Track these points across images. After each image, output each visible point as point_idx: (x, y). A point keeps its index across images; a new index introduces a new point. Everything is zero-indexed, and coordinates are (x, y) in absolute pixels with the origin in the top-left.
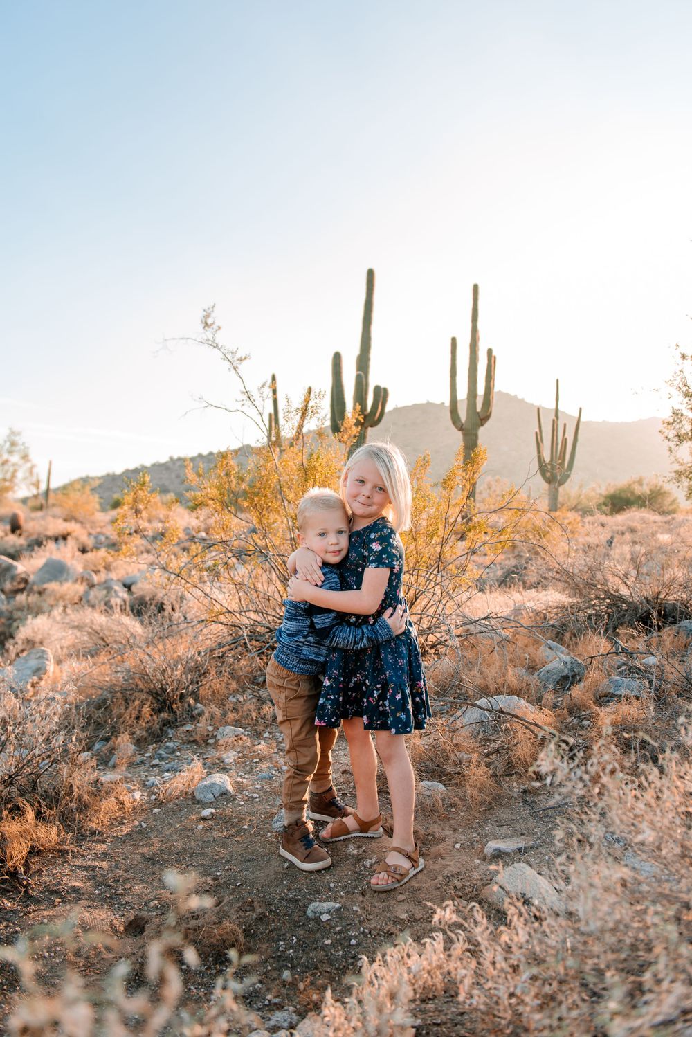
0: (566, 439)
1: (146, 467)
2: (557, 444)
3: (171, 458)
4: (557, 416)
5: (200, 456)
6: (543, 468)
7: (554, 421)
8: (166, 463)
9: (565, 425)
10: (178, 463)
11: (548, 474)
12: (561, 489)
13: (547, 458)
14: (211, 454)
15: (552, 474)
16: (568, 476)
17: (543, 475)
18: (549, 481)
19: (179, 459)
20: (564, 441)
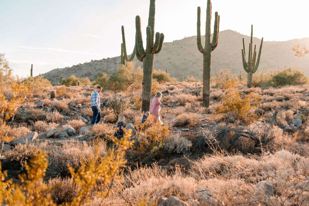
0: (256, 52)
1: (82, 64)
2: (252, 54)
3: (92, 61)
4: (251, 42)
5: (104, 59)
6: (245, 65)
7: (250, 44)
8: (90, 62)
9: (255, 45)
10: (95, 63)
11: (247, 68)
12: (253, 75)
13: (247, 61)
14: (108, 58)
15: (249, 68)
16: (257, 69)
17: (245, 69)
18: (248, 71)
19: (95, 61)
20: (255, 53)
